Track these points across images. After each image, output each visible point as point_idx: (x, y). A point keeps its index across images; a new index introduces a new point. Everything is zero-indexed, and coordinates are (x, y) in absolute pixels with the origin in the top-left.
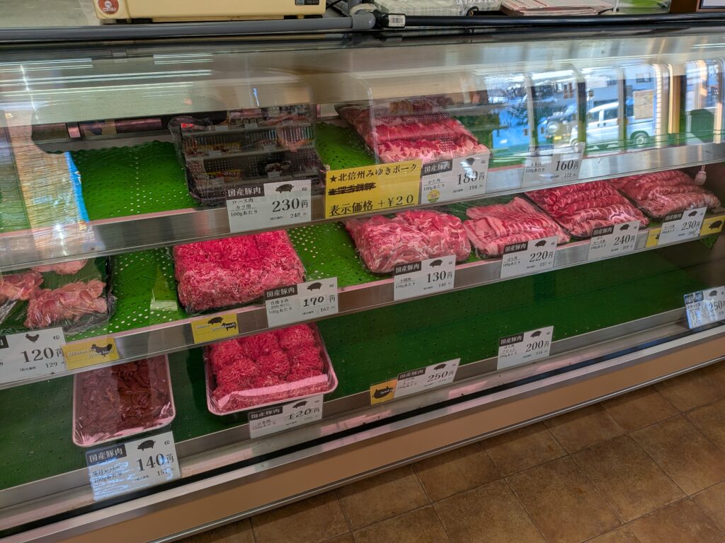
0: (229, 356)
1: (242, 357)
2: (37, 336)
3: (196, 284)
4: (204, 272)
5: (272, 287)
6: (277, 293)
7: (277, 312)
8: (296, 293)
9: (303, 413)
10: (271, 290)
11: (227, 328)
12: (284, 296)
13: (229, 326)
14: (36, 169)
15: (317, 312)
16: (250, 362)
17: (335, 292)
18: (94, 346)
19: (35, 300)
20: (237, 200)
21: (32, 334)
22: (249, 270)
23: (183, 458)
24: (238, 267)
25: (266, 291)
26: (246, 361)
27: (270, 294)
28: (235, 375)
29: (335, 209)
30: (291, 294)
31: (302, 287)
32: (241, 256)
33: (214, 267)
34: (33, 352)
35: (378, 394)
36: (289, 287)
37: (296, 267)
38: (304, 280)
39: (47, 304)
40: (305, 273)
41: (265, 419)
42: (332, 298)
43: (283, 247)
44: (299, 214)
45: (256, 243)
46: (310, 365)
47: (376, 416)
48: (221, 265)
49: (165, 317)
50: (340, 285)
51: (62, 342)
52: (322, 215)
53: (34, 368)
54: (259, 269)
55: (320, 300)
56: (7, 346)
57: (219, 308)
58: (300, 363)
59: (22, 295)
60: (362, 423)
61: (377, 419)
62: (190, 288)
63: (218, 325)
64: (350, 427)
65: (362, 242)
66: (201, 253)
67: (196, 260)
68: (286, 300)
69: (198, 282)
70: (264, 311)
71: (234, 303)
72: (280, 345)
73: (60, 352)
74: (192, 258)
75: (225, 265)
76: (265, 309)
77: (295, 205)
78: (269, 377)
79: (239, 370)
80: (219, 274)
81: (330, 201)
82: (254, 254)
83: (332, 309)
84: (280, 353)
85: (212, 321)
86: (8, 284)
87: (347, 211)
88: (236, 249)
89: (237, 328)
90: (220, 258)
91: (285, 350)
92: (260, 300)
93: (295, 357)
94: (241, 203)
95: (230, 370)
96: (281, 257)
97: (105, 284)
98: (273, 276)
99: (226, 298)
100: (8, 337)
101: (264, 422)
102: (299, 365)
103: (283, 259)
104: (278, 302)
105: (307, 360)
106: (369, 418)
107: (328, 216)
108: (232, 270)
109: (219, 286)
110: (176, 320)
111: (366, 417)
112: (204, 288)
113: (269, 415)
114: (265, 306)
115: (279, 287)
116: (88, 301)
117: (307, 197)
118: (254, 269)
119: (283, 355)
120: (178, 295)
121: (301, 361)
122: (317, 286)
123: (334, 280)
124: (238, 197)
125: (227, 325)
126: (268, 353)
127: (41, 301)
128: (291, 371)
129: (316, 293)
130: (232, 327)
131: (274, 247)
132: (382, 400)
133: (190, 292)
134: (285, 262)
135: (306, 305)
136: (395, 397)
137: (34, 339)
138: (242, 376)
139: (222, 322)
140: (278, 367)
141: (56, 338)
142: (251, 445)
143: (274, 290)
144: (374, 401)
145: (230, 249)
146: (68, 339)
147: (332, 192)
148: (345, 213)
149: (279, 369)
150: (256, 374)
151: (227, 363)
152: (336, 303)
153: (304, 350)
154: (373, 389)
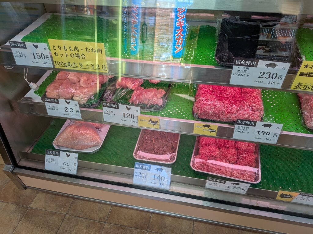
0: (208, 142)
1: (214, 144)
2: (130, 108)
3: (203, 105)
4: (209, 100)
5: (242, 118)
6: (244, 122)
7: (240, 132)
8: (255, 126)
9: (236, 188)
10: (240, 120)
11: (211, 131)
12: (247, 125)
13: (212, 131)
14: (162, 30)
15: (263, 139)
16: (217, 149)
17: (279, 132)
18: (151, 120)
19: (136, 91)
20: (240, 67)
21: (128, 107)
22: (232, 105)
23: (172, 182)
24: (227, 102)
25: (238, 120)
26: (215, 147)
27: (240, 122)
28: (208, 152)
29: (299, 84)
30: (252, 125)
31: (259, 124)
32: (230, 96)
33: (215, 99)
34: (127, 114)
35: (282, 196)
36: (252, 121)
37: (259, 111)
38: (262, 120)
39: (140, 95)
40: (263, 115)
41: (215, 183)
42: (275, 135)
43: (256, 98)
44: (274, 83)
45: (241, 91)
46: (248, 163)
47: (276, 206)
48: (219, 98)
49: (184, 116)
50: (283, 129)
51: (138, 114)
52: (289, 87)
53: (126, 121)
54: (238, 106)
55: (267, 134)
56: (118, 109)
57: (210, 120)
58: (243, 159)
59: (133, 87)
60: (266, 207)
61: (276, 208)
62: (199, 106)
63: (207, 128)
64: (259, 205)
65: (307, 107)
66: (211, 89)
67: (207, 92)
68: (248, 128)
69: (204, 104)
70: (233, 130)
71: (218, 120)
72: (235, 145)
73: (137, 118)
74: (205, 91)
75: (220, 99)
76: (234, 128)
77: (274, 76)
78: (224, 161)
79: (211, 151)
80: (216, 103)
81: (298, 79)
82: (238, 97)
83: (273, 140)
84: (234, 150)
85: (205, 126)
86: (129, 81)
87: (307, 88)
88: (229, 91)
89: (216, 133)
90: (219, 94)
91: (237, 149)
92: (232, 123)
93: (241, 155)
94: (242, 68)
95: (206, 149)
96: (253, 103)
97: (165, 92)
98: (244, 113)
99: (215, 116)
100: (120, 105)
101: (214, 183)
102: (242, 160)
103: (254, 105)
104: (242, 127)
105: (247, 160)
106: (271, 205)
107: (293, 88)
108: (223, 103)
109: (214, 109)
110: (188, 119)
111: (270, 204)
112: (206, 108)
113: (218, 182)
114: (235, 127)
115: (246, 120)
116: (155, 98)
117: (284, 74)
118: (236, 105)
119: (235, 152)
120: (193, 107)
121: (244, 159)
122: (269, 126)
123: (281, 126)
124: (240, 65)
125: (212, 130)
126: (228, 148)
127: (138, 93)
128: (236, 161)
129: (267, 129)
130: (214, 132)
131: (250, 96)
132: (284, 199)
133: (199, 108)
134: (254, 107)
135: (258, 134)
136: (292, 201)
137: (129, 109)
138: (211, 154)
139: (209, 128)
140: (230, 157)
141: (137, 111)
142: (204, 190)
143: (242, 120)
144: (278, 198)
145: (226, 90)
146: (142, 113)
147: (302, 74)
148: (305, 89)
149: (231, 159)
150: (218, 156)
151: (206, 145)
152: (276, 139)
153: (248, 154)
154: (280, 192)
